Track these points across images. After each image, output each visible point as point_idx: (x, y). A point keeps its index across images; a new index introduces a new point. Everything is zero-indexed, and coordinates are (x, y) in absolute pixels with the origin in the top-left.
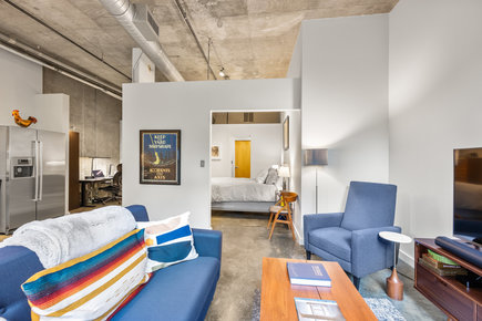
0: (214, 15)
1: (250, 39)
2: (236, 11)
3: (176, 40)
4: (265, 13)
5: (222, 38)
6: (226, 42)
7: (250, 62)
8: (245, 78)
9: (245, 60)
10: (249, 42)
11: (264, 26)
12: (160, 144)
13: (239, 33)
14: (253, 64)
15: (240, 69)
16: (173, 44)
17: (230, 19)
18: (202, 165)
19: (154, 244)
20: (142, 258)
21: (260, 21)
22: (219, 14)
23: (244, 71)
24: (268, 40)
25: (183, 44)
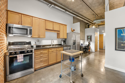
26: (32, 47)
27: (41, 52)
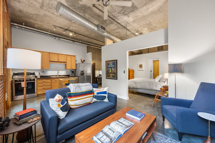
0: (125, 15)
1: (144, 16)
2: (132, 10)
3: (116, 27)
4: (145, 4)
5: (132, 20)
6: (134, 21)
7: (150, 24)
8: (150, 31)
9: (147, 24)
10: (144, 17)
11: (148, 9)
12: (111, 65)
13: (138, 16)
14: (151, 25)
15: (146, 28)
16: (116, 29)
17: (132, 13)
18: (124, 73)
19: (96, 95)
20: (91, 97)
21: (145, 8)
22: (126, 13)
23: (148, 29)
24: (153, 13)
25: (119, 28)
26: (36, 77)
27: (44, 81)
